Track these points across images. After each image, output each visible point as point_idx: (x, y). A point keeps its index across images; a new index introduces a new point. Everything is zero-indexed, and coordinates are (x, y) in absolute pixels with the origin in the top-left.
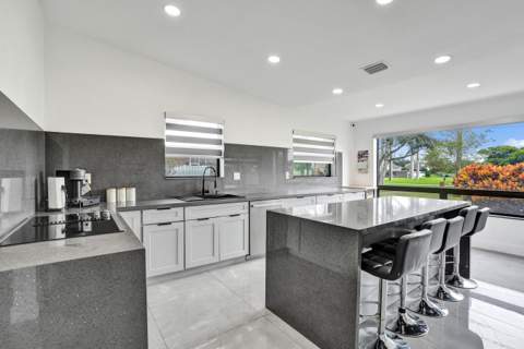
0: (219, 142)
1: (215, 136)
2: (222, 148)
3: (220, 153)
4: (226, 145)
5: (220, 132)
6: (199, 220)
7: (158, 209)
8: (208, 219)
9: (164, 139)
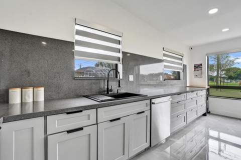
0: (118, 50)
3: (119, 59)
4: (123, 53)
5: (119, 42)
6: (111, 121)
7: (68, 113)
8: (119, 119)
9: (73, 43)
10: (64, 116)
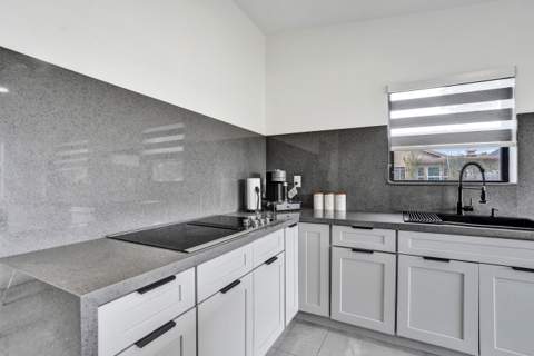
0: (506, 114)
1: (498, 105)
2: (512, 125)
3: (506, 135)
4: (521, 117)
5: (507, 93)
6: (426, 258)
7: (354, 227)
8: (448, 260)
9: (386, 126)
10: (349, 229)
